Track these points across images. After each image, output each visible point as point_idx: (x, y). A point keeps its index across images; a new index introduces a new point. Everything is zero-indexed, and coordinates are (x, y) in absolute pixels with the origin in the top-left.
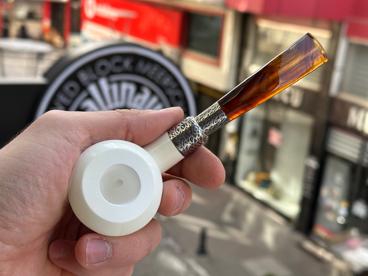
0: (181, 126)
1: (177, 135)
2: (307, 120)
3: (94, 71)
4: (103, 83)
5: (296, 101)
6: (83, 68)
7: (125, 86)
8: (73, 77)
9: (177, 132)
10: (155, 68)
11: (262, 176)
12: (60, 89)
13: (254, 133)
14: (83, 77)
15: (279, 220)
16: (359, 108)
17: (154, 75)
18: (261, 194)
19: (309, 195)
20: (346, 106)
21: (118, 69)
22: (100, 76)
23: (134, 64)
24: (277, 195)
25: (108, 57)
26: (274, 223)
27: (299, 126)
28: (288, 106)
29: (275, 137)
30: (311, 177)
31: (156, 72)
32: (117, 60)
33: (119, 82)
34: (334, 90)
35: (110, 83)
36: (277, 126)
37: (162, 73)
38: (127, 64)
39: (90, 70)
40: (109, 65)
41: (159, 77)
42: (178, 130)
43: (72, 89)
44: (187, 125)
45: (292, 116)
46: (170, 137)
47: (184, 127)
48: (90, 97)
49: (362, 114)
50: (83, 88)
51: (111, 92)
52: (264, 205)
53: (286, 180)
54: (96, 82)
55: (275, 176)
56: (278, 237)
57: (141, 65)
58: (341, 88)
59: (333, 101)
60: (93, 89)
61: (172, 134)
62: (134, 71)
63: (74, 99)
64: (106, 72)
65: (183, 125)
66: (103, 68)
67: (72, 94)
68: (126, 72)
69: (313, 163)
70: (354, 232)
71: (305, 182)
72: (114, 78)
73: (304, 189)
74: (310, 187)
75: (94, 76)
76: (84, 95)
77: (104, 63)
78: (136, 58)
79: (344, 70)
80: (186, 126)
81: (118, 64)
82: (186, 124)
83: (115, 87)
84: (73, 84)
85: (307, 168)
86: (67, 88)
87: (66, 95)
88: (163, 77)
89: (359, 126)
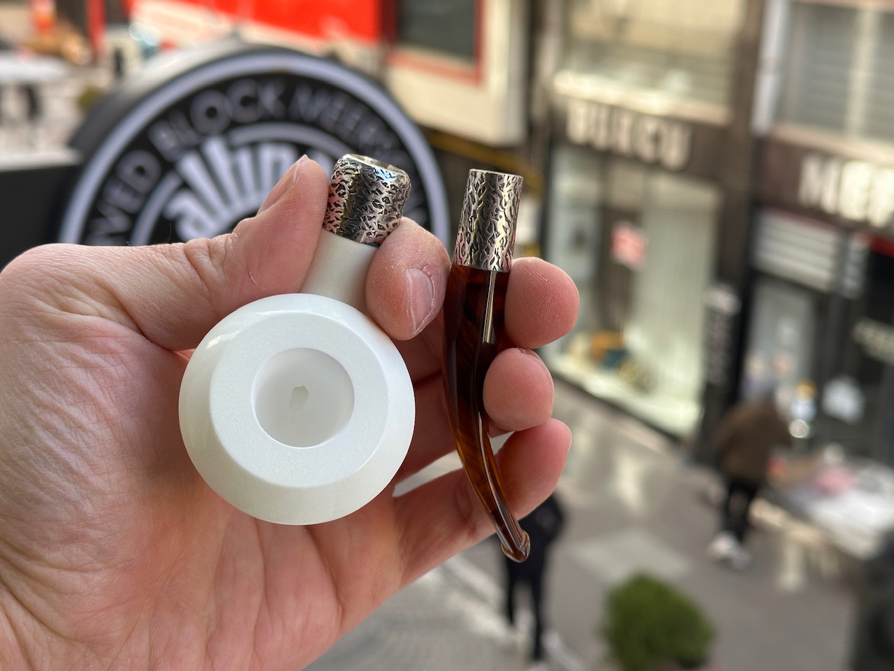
0: (337, 191)
1: (342, 217)
2: (703, 197)
3: (191, 124)
4: (215, 149)
5: (674, 153)
6: (165, 116)
7: (268, 155)
8: (142, 142)
9: (338, 209)
10: (339, 105)
11: (605, 342)
12: (113, 174)
13: (578, 240)
14: (166, 139)
15: (651, 442)
16: (826, 156)
17: (337, 122)
18: (604, 384)
19: (719, 378)
20: (794, 156)
21: (247, 114)
22: (205, 136)
23: (286, 98)
24: (643, 385)
25: (223, 86)
26: (640, 451)
27: (683, 213)
28: (656, 166)
29: (628, 245)
30: (721, 333)
31: (342, 113)
32: (245, 90)
33: (254, 146)
34: (763, 118)
35: (232, 149)
36: (633, 217)
37: (356, 116)
38: (269, 98)
39: (182, 122)
40: (227, 106)
41: (349, 125)
42: (337, 205)
43: (140, 171)
44: (347, 182)
45: (666, 188)
46: (332, 231)
47: (343, 191)
48: (186, 186)
49: (833, 170)
50: (168, 166)
51: (236, 171)
52: (614, 408)
53: (663, 345)
54: (198, 149)
55: (636, 338)
56: (650, 484)
57: (303, 99)
58: (780, 111)
59: (762, 146)
60: (191, 167)
61: (331, 222)
62: (288, 117)
63: (147, 196)
64: (221, 122)
65: (339, 189)
66: (212, 113)
67: (142, 184)
68: (267, 119)
69: (724, 301)
70: (831, 456)
71: (709, 346)
72: (241, 136)
73: (708, 365)
74: (720, 360)
75: (191, 137)
76: (171, 183)
77: (213, 100)
78: (290, 83)
79: (784, 68)
80: (346, 186)
81: (248, 101)
82: (343, 180)
83: (244, 159)
84: (142, 159)
85: (711, 314)
86: (128, 170)
87: (127, 188)
88: (358, 124)
89: (828, 201)
